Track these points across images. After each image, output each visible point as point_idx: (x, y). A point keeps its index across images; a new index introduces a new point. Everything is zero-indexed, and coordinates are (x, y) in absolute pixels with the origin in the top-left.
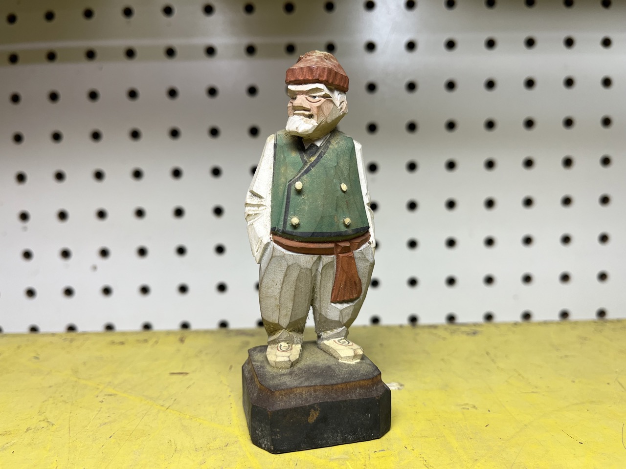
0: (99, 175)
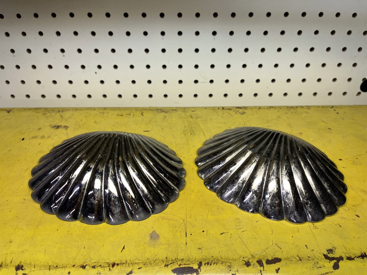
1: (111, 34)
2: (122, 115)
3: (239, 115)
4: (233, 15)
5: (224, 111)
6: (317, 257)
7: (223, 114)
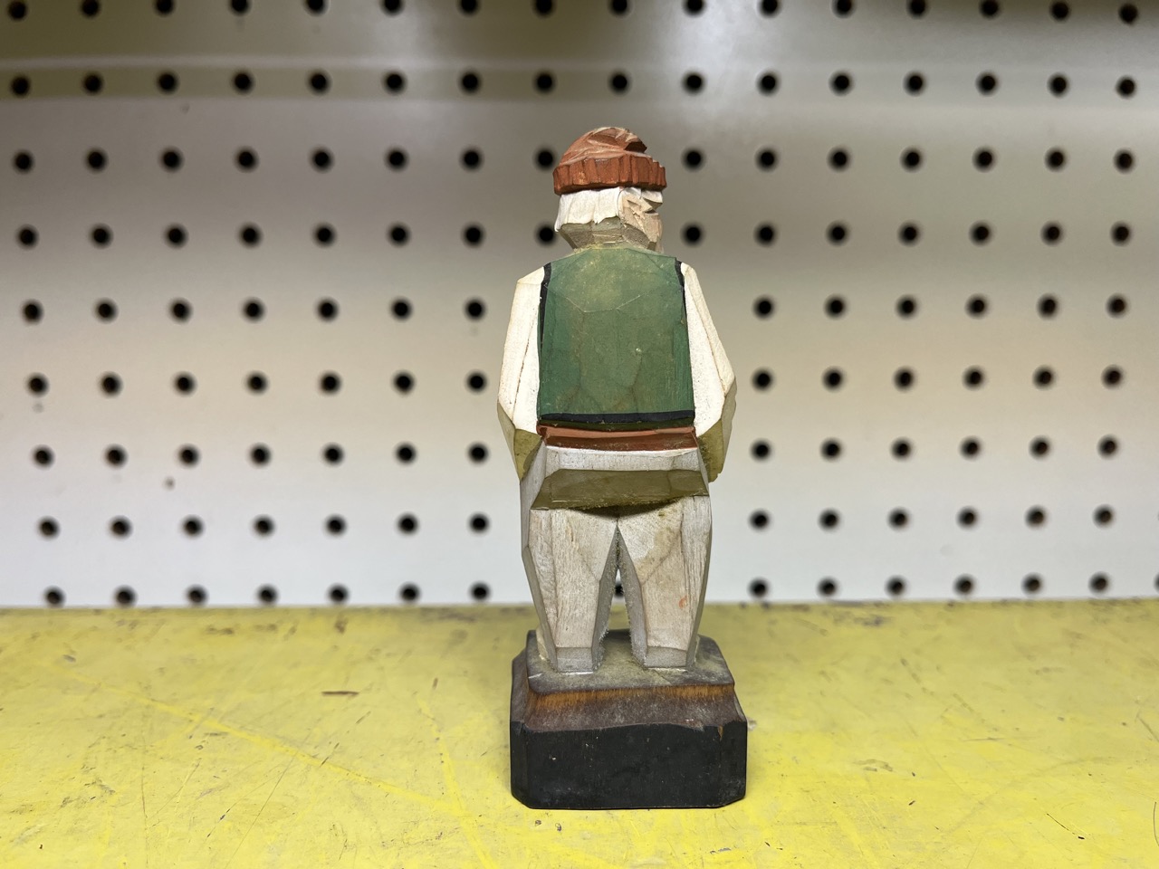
1: (253, 310)
2: (229, 631)
3: (859, 630)
4: (766, 234)
5: (774, 615)
7: (773, 622)
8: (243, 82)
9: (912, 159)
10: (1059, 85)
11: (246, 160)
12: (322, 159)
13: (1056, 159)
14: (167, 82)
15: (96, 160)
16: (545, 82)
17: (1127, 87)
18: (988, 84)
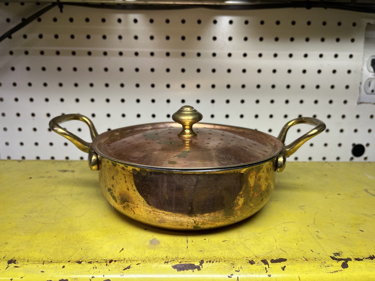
0: (108, 101)
1: (123, 101)
4: (228, 86)
6: (324, 259)
8: (121, 54)
9: (259, 71)
10: (291, 56)
11: (121, 70)
12: (137, 70)
13: (289, 71)
14: (105, 54)
15: (91, 69)
16: (183, 54)
17: (306, 56)
18: (275, 55)
